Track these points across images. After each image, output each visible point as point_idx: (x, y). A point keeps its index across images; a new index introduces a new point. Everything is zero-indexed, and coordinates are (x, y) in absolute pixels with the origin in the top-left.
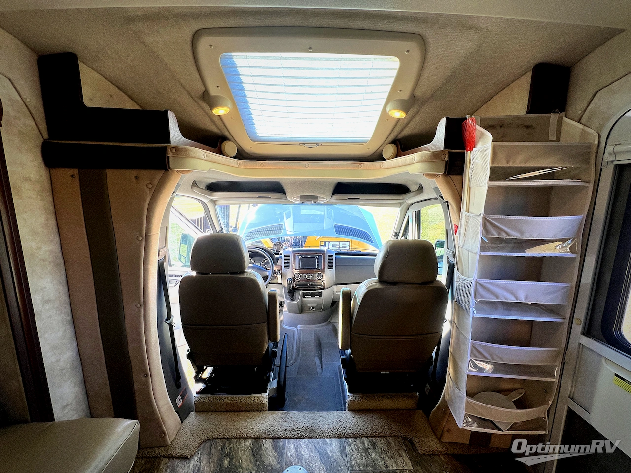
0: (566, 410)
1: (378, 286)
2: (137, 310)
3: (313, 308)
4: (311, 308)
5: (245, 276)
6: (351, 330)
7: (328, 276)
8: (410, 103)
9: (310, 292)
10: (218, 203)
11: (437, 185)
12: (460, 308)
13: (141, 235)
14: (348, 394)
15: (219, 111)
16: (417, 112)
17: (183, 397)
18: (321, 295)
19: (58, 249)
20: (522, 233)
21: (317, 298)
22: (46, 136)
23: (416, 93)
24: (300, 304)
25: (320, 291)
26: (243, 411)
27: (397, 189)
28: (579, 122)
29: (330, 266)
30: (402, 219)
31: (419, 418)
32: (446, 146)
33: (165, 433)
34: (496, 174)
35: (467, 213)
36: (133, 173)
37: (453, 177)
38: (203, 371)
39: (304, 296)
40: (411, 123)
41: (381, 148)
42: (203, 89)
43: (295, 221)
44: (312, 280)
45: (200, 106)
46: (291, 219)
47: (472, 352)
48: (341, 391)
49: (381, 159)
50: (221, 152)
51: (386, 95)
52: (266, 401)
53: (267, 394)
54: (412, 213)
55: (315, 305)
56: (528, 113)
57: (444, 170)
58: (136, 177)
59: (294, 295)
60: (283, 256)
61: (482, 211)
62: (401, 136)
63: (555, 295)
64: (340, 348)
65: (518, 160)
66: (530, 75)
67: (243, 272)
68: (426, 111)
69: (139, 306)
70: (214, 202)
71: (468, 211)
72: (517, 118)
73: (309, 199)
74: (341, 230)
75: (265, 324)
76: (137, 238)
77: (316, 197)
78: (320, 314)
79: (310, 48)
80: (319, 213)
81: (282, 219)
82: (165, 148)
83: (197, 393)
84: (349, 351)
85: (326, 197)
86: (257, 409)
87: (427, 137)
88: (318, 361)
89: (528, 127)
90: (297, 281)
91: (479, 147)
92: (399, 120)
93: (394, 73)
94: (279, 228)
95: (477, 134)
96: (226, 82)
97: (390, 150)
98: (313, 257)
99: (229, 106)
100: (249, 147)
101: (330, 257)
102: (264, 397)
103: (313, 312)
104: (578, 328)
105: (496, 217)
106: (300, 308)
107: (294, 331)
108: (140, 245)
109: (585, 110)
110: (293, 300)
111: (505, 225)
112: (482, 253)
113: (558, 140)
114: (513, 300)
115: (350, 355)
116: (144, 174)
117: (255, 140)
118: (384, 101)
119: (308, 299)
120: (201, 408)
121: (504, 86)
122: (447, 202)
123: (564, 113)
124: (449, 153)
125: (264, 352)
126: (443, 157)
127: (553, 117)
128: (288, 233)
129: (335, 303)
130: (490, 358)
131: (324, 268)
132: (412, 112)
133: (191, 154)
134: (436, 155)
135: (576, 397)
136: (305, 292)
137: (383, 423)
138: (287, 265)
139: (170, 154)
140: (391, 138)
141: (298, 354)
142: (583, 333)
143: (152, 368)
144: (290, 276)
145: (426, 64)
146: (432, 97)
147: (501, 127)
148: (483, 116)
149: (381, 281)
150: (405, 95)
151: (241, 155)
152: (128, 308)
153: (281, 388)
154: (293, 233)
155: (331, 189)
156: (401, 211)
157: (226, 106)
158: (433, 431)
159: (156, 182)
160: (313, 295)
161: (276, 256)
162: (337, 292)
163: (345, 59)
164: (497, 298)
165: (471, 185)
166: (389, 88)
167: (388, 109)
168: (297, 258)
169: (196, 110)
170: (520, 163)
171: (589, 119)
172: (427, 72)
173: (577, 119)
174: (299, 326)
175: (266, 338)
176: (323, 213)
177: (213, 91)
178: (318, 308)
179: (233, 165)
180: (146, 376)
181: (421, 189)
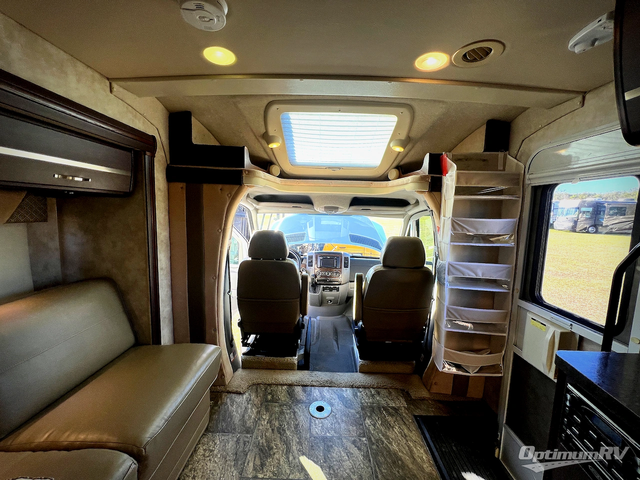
0: (512, 354)
1: (382, 269)
2: (213, 280)
3: (331, 301)
4: (329, 302)
5: (286, 261)
6: (362, 305)
7: (344, 275)
8: (407, 142)
9: (329, 286)
10: (259, 211)
11: (425, 199)
12: (441, 284)
13: (221, 229)
14: (359, 360)
15: (273, 146)
16: (413, 147)
17: (234, 355)
18: (338, 289)
19: (168, 236)
20: (477, 230)
21: (334, 292)
22: (169, 162)
23: (410, 135)
24: (320, 296)
25: (337, 286)
26: (278, 369)
27: (400, 203)
28: (516, 158)
29: (346, 266)
30: (405, 228)
31: (415, 379)
32: (429, 172)
33: (224, 376)
34: (459, 191)
35: (444, 218)
36: (220, 186)
37: (434, 193)
38: (248, 339)
39: (323, 290)
40: (409, 154)
41: (388, 171)
42: (265, 131)
43: (316, 230)
44: (330, 277)
45: (259, 141)
46: (313, 228)
47: (447, 314)
48: (353, 364)
49: (388, 179)
50: (269, 172)
51: (390, 137)
52: (296, 362)
53: (297, 357)
54: (412, 223)
55: (333, 298)
56: (485, 151)
57: (428, 188)
58: (221, 189)
59: (315, 289)
60: (307, 257)
61: (451, 215)
62: (402, 163)
63: (502, 273)
64: (354, 319)
65: (473, 183)
66: (485, 126)
67: (284, 259)
68: (418, 147)
69: (214, 278)
70: (257, 210)
71: (444, 216)
72: (476, 154)
73: (331, 209)
74: (355, 239)
75: (299, 299)
76: (218, 231)
77: (337, 208)
78: (337, 308)
79: (340, 111)
80: (337, 223)
81: (306, 227)
82: (241, 171)
83: (244, 354)
84: (361, 323)
85: (344, 209)
86: (289, 367)
87: (418, 165)
88: (335, 343)
89: (484, 160)
90: (318, 277)
91: (450, 173)
92: (400, 152)
93: (395, 124)
94: (302, 237)
95: (448, 165)
96: (281, 128)
97: (393, 173)
98: (332, 258)
99: (280, 142)
100: (289, 169)
101: (346, 259)
102: (295, 359)
103: (331, 305)
104: (517, 295)
105: (459, 219)
106: (320, 299)
107: (315, 322)
108: (220, 235)
109: (519, 151)
110: (315, 292)
111: (465, 224)
112: (452, 243)
113: (504, 170)
114: (475, 277)
115: (362, 325)
116: (227, 187)
117: (293, 164)
118: (388, 140)
119: (327, 293)
120: (246, 365)
121: (471, 132)
122: (432, 211)
123: (507, 152)
124: (432, 177)
125: (296, 323)
126: (427, 179)
127: (501, 155)
128: (310, 239)
129: (349, 298)
130: (459, 318)
131: (341, 267)
132: (408, 147)
133: (257, 175)
134: (423, 178)
135: (518, 344)
136: (325, 286)
137: (386, 380)
138: (311, 265)
139: (244, 175)
140: (395, 164)
141: (318, 338)
142: (520, 298)
143: (219, 325)
144: (312, 273)
145: (415, 119)
146: (421, 138)
147: (466, 160)
148: (454, 153)
149: (384, 266)
150: (403, 136)
151: (283, 175)
152: (208, 279)
153: (307, 355)
154: (314, 240)
155: (349, 202)
156: (404, 221)
157: (278, 142)
158: (424, 385)
159: (233, 193)
160: (331, 290)
161: (301, 257)
162: (351, 288)
163: (362, 116)
164: (464, 275)
165: (446, 199)
166: (391, 132)
167: (391, 145)
168: (319, 258)
169: (255, 144)
170: (475, 184)
171: (520, 157)
172: (416, 124)
173: (514, 156)
174: (318, 318)
175: (299, 311)
176: (340, 224)
177: (271, 132)
178: (335, 302)
179: (278, 182)
180: (215, 330)
181: (417, 203)
